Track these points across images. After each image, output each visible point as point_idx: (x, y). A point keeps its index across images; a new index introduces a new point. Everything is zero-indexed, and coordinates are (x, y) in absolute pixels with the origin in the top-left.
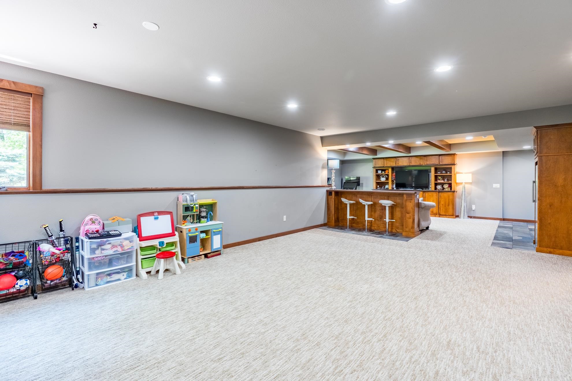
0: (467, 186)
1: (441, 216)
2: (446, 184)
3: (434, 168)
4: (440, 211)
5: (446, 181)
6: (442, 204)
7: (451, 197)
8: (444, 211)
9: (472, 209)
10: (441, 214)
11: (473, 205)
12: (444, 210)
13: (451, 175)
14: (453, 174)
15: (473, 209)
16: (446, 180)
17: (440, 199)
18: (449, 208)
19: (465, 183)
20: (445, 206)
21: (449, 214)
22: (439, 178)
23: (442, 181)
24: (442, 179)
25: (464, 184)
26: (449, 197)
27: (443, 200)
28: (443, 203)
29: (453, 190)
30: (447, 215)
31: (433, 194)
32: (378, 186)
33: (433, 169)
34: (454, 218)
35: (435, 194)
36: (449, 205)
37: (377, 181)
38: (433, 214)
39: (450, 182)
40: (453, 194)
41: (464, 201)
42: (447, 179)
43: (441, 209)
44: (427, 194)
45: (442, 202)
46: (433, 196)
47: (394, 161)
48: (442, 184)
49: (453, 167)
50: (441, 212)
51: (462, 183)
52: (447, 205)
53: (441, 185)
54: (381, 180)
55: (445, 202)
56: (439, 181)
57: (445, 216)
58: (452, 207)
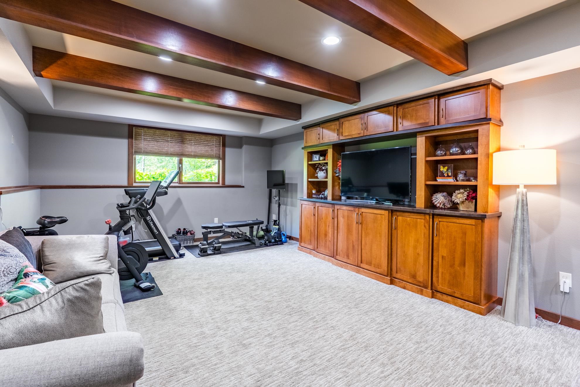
0: (533, 197)
1: (439, 295)
2: (462, 191)
3: (424, 138)
4: (434, 279)
5: (463, 180)
6: (443, 257)
7: (471, 237)
8: (449, 282)
9: (558, 285)
10: (439, 289)
11: (562, 274)
12: (447, 277)
13: (476, 159)
14: (480, 156)
15: (562, 289)
16: (461, 176)
17: (435, 239)
18: (464, 273)
19: (526, 186)
20: (452, 266)
21: (462, 295)
22: (441, 169)
23: (451, 181)
24: (450, 174)
25: (525, 190)
26: (465, 234)
27: (444, 242)
28: (445, 255)
29: (480, 212)
30: (456, 295)
31: (417, 222)
32: (314, 192)
33: (421, 142)
34: (481, 314)
35: (421, 221)
36: (463, 264)
37: (310, 180)
38: (415, 282)
39: (473, 183)
40: (480, 228)
41: (522, 258)
42: (465, 175)
43: (438, 271)
44: (400, 218)
45: (442, 251)
46: (416, 226)
47: (336, 128)
48: (449, 190)
49: (481, 129)
50: (438, 281)
51: (514, 188)
52: (457, 262)
53: (445, 194)
54: (317, 177)
55: (452, 252)
56: (440, 181)
57: (450, 298)
58: (475, 273)
